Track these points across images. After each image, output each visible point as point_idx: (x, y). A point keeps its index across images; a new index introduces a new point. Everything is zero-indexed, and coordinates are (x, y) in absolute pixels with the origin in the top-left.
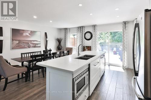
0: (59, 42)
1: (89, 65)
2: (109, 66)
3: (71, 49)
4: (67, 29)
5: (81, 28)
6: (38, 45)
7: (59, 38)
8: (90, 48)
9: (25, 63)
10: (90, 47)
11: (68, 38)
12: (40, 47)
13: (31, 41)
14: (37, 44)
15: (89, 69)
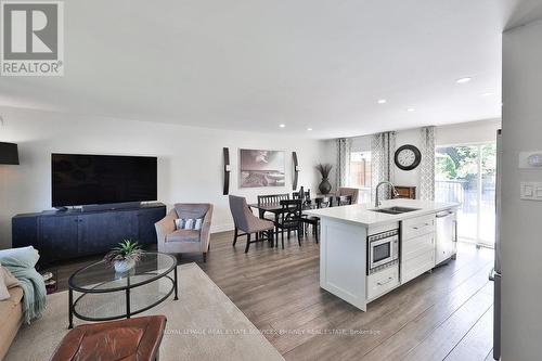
0: (322, 173)
1: (400, 222)
2: (478, 247)
3: (355, 192)
4: (344, 140)
5: (385, 137)
6: (281, 181)
7: (323, 163)
8: (411, 192)
9: (266, 213)
10: (414, 189)
11: (347, 164)
12: (283, 185)
13: (268, 172)
14: (279, 179)
15: (399, 231)
